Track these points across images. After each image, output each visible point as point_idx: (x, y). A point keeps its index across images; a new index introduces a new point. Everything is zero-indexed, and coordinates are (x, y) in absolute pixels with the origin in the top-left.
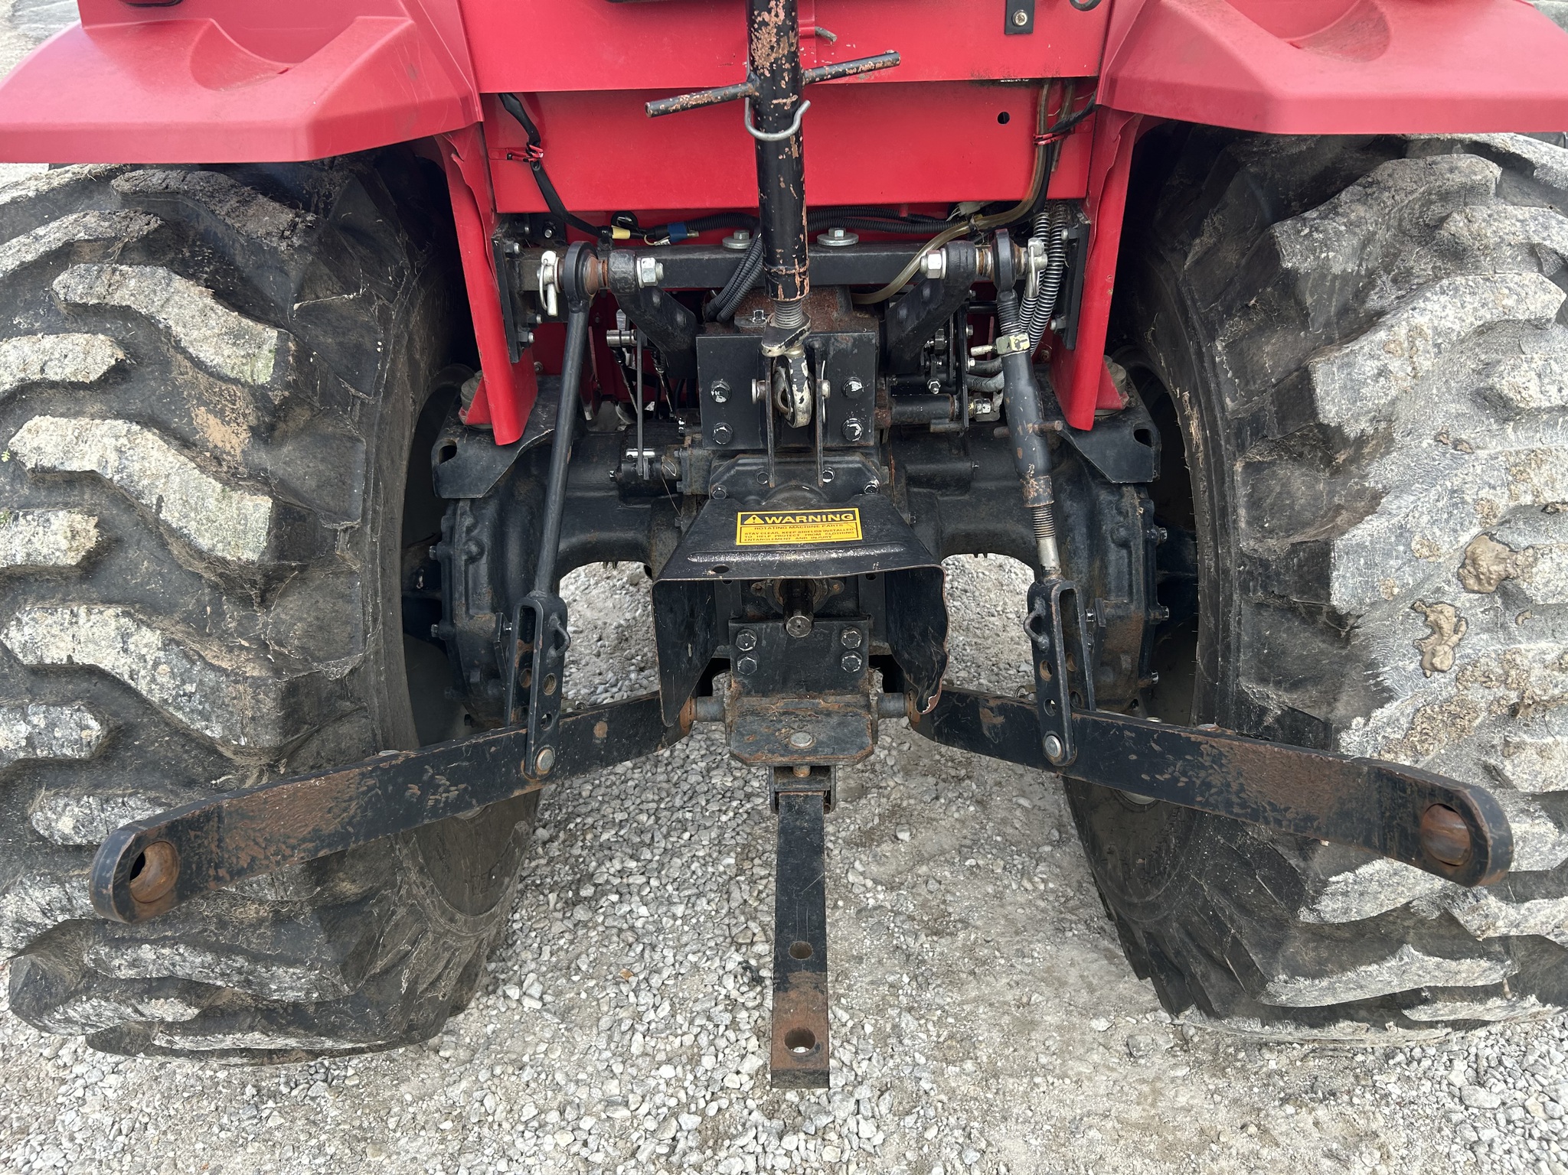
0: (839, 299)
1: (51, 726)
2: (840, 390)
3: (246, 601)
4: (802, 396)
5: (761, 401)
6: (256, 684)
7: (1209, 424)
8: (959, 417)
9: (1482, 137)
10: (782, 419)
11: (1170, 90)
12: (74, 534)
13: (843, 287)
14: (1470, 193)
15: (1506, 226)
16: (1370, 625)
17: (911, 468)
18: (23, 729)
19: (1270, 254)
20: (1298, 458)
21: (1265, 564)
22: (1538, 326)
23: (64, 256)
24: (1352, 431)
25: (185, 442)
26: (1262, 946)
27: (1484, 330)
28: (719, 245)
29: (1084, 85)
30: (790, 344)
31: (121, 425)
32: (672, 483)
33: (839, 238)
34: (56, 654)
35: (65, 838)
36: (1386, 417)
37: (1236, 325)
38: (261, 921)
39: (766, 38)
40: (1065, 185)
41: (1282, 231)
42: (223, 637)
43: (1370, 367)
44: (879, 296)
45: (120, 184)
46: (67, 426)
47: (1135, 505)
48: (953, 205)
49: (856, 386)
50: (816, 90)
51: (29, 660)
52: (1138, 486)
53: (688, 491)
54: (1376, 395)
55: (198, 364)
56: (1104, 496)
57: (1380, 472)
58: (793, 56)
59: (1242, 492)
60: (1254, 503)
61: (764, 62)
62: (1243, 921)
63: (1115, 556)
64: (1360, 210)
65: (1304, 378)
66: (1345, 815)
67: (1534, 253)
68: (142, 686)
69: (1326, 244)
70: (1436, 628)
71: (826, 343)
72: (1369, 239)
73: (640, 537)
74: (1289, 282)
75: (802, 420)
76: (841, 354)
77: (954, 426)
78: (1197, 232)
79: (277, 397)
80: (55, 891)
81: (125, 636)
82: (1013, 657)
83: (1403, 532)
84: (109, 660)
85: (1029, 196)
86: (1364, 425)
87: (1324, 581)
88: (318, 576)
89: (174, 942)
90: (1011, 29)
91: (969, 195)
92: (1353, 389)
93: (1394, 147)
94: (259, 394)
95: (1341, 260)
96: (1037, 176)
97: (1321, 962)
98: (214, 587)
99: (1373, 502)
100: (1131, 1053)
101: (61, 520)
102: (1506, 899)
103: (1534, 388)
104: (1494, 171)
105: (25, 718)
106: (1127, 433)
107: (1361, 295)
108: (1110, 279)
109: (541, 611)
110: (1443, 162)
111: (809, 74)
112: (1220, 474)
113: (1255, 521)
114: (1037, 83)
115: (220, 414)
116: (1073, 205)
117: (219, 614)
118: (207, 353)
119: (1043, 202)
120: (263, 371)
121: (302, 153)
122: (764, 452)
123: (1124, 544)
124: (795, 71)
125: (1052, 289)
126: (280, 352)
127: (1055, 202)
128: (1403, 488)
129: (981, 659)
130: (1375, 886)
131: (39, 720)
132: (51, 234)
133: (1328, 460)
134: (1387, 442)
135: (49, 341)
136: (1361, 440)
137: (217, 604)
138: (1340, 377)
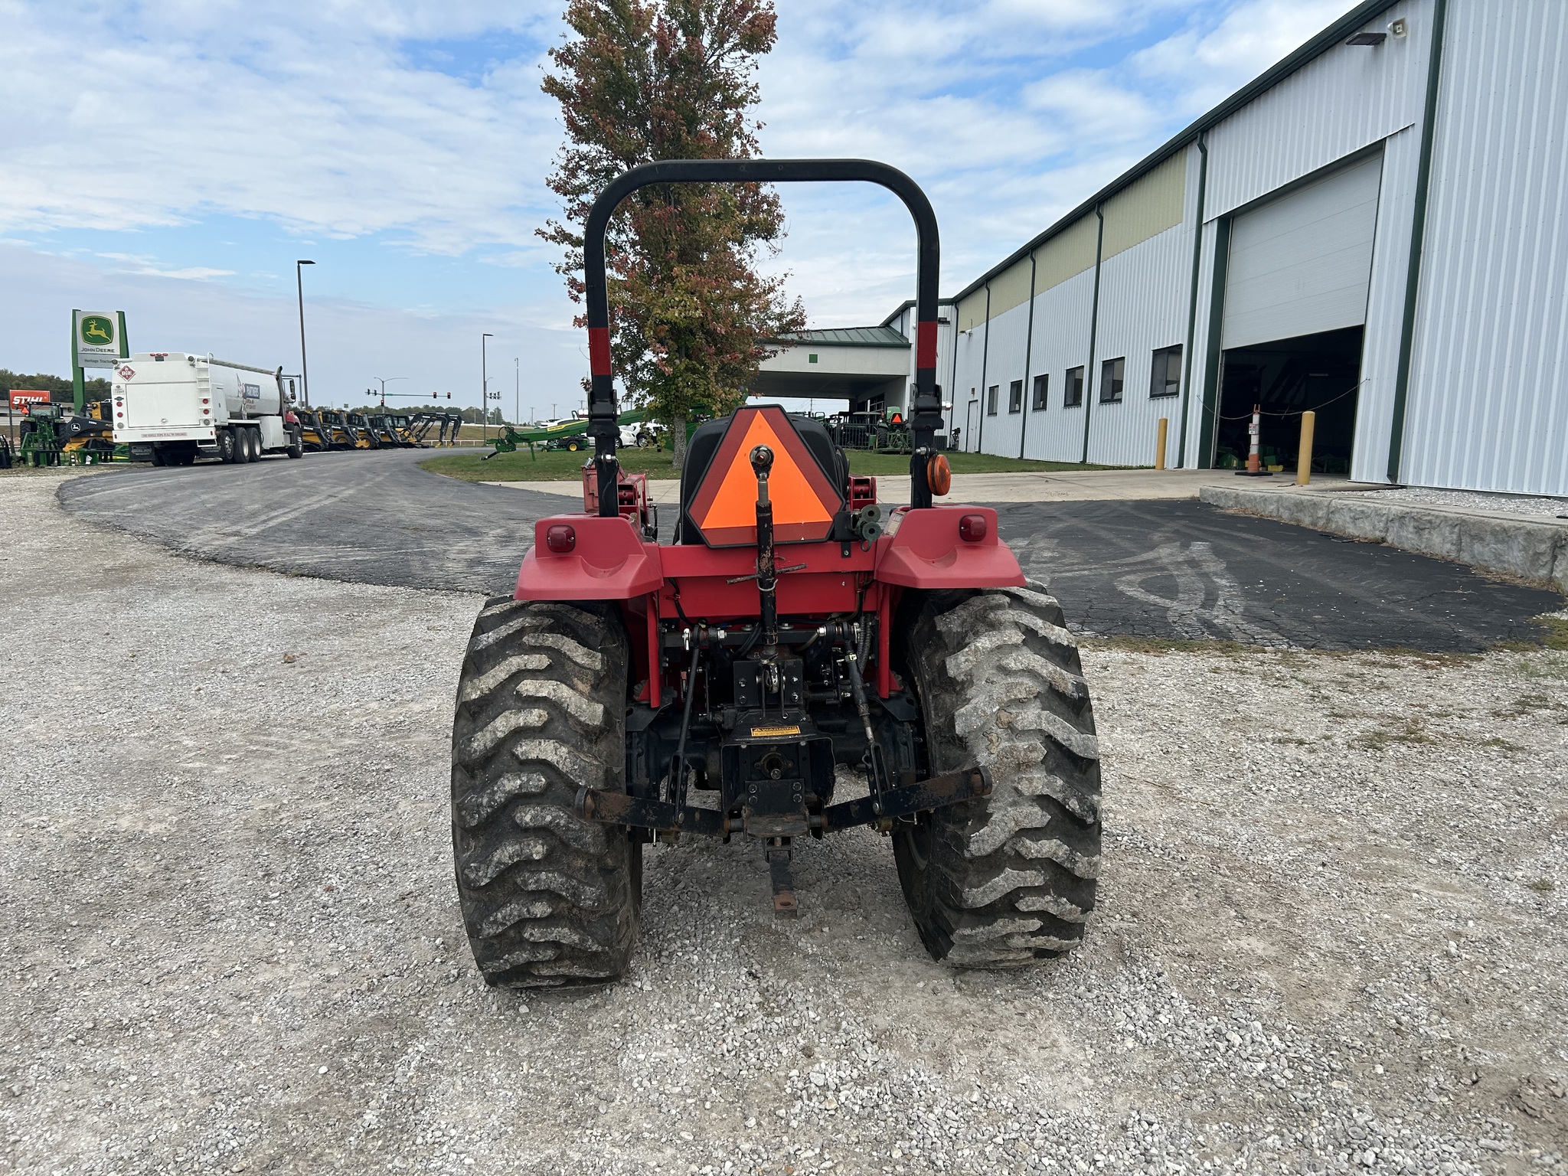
0: (787, 649)
1: (528, 781)
2: (789, 681)
3: (591, 741)
4: (775, 680)
5: (760, 683)
6: (597, 766)
7: (922, 686)
8: (838, 698)
9: (1007, 589)
10: (768, 689)
11: (893, 575)
12: (540, 716)
13: (788, 644)
14: (1000, 607)
15: (1007, 616)
16: (971, 742)
17: (819, 723)
18: (519, 782)
19: (934, 626)
20: (946, 691)
21: (939, 727)
22: (1016, 646)
23: (521, 632)
24: (960, 678)
25: (572, 687)
26: (959, 881)
27: (999, 648)
28: (740, 630)
29: (871, 573)
30: (771, 660)
31: (554, 682)
32: (720, 724)
33: (786, 626)
34: (533, 756)
35: (527, 823)
36: (969, 674)
37: (927, 651)
38: (581, 868)
39: (765, 561)
40: (868, 606)
41: (937, 619)
42: (584, 752)
43: (963, 659)
44: (803, 648)
45: (533, 608)
46: (537, 683)
47: (909, 729)
48: (829, 614)
49: (795, 679)
50: (782, 575)
51: (524, 758)
52: (911, 722)
53: (726, 728)
54: (965, 667)
55: (576, 663)
56: (897, 727)
57: (971, 692)
58: (773, 566)
59: (932, 705)
60: (936, 709)
61: (764, 568)
62: (953, 874)
63: (903, 748)
64: (962, 612)
65: (944, 662)
66: (958, 791)
67: (1017, 624)
68: (560, 766)
69: (950, 623)
70: (991, 741)
71: (783, 663)
72: (964, 621)
73: (702, 756)
74: (939, 634)
75: (775, 690)
76: (789, 667)
77: (836, 702)
78: (917, 622)
79: (602, 674)
80: (517, 847)
81: (556, 749)
82: (884, 863)
83: (975, 709)
84: (551, 758)
85: (856, 610)
86: (962, 677)
87: (954, 727)
88: (610, 736)
89: (553, 872)
90: (843, 556)
91: (835, 609)
92: (958, 666)
93: (977, 592)
94: (596, 673)
95: (955, 627)
96: (858, 604)
97: (980, 882)
98: (582, 735)
99: (968, 701)
100: (935, 992)
101: (536, 712)
102: (1032, 840)
103: (1013, 665)
104: (1007, 599)
105: (520, 778)
106: (904, 700)
107: (963, 639)
108: (888, 639)
109: (682, 757)
110: (990, 597)
111: (778, 571)
112: (926, 700)
113: (936, 714)
114: (856, 572)
115: (582, 680)
116: (873, 613)
117: (582, 745)
118: (579, 660)
119: (860, 612)
120: (598, 666)
121: (625, 596)
122: (760, 707)
123: (906, 744)
124: (773, 570)
125: (868, 644)
126: (602, 660)
127: (866, 613)
128: (977, 696)
129: (867, 864)
130: (986, 838)
131: (525, 779)
132: (516, 624)
133: (954, 690)
134: (972, 683)
135: (526, 657)
136: (963, 682)
137: (582, 742)
138: (953, 662)
